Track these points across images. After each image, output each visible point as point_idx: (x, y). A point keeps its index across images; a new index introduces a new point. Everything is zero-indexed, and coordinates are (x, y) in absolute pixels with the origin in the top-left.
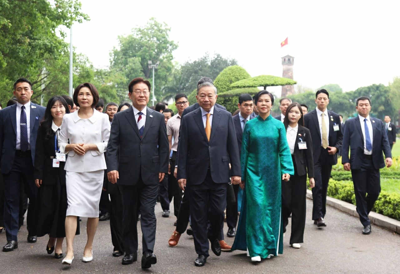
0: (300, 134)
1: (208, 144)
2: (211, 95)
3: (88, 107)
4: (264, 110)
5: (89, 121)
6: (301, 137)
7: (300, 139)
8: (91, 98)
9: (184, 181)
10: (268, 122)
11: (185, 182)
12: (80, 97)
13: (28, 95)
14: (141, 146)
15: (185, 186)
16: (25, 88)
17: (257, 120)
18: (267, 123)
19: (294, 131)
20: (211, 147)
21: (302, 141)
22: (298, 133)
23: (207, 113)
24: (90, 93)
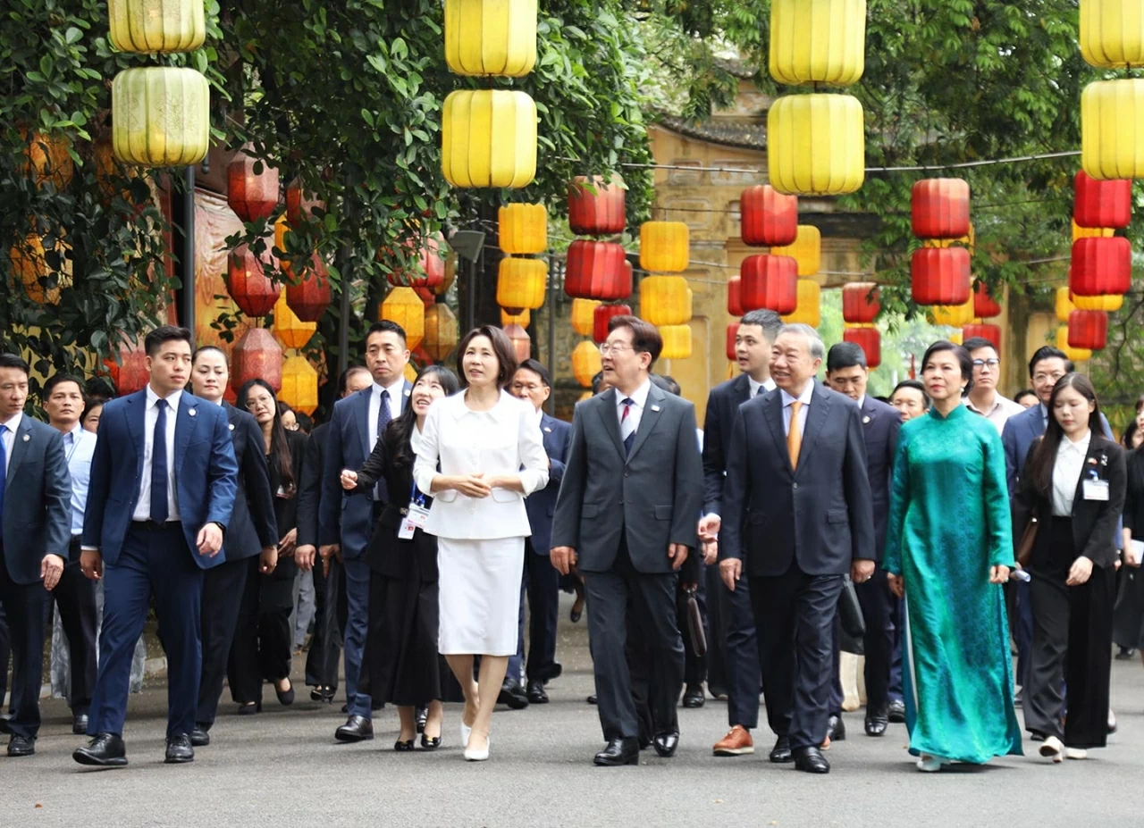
0: (1092, 460)
1: (792, 478)
2: (793, 353)
3: (485, 384)
4: (936, 391)
5: (489, 416)
6: (1097, 467)
7: (1092, 472)
8: (492, 362)
9: (736, 565)
10: (954, 421)
11: (739, 570)
12: (467, 359)
13: (394, 364)
14: (625, 480)
15: (738, 578)
16: (387, 348)
17: (929, 419)
18: (951, 425)
19: (1078, 451)
20: (799, 485)
21: (1096, 478)
22: (1087, 456)
23: (794, 400)
24: (491, 351)
